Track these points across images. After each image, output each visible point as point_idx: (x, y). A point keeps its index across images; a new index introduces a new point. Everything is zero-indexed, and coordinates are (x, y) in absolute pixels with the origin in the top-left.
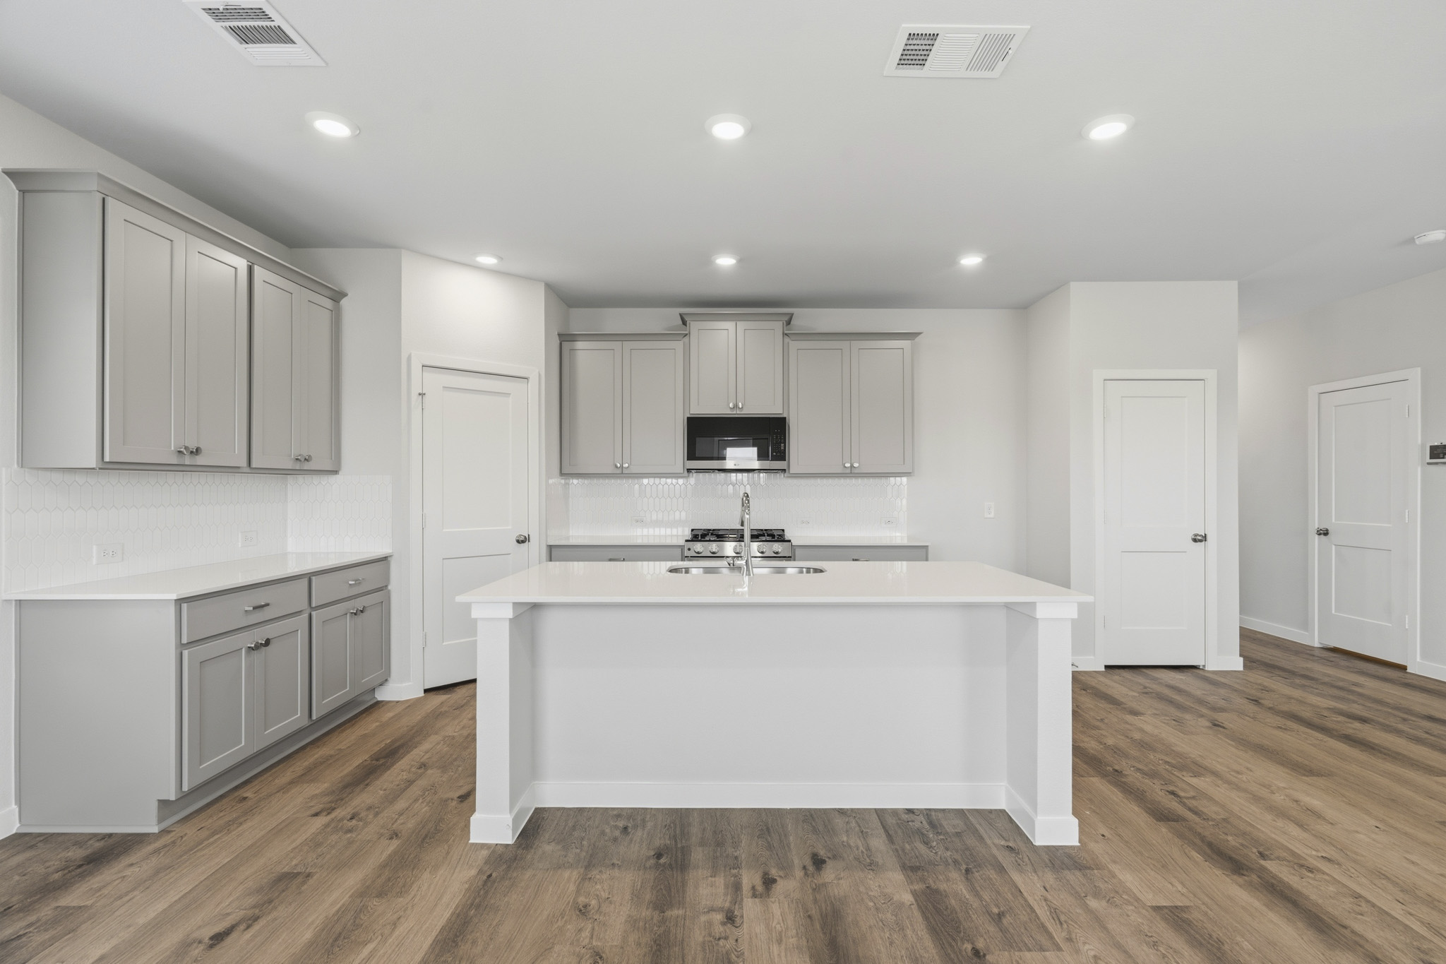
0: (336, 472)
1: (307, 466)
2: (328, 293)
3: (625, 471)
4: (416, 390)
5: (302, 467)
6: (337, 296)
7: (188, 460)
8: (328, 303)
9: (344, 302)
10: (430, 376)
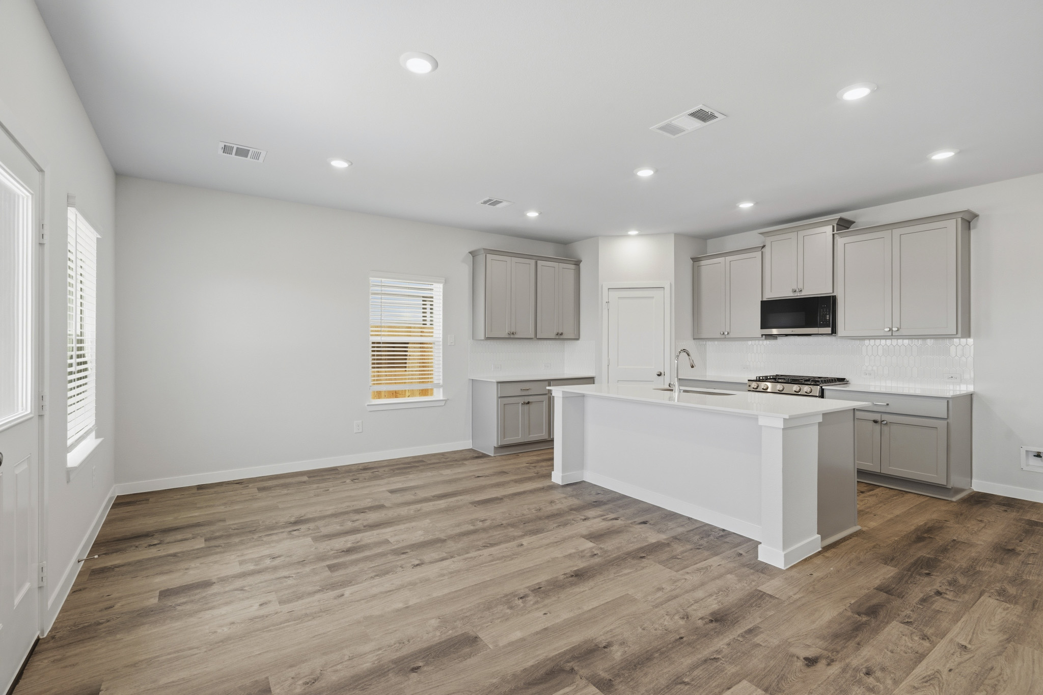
0: (578, 339)
1: (561, 337)
2: (573, 263)
3: (727, 336)
4: (605, 300)
5: (559, 337)
6: (577, 263)
7: (512, 336)
8: (573, 267)
9: (581, 265)
10: (612, 293)
